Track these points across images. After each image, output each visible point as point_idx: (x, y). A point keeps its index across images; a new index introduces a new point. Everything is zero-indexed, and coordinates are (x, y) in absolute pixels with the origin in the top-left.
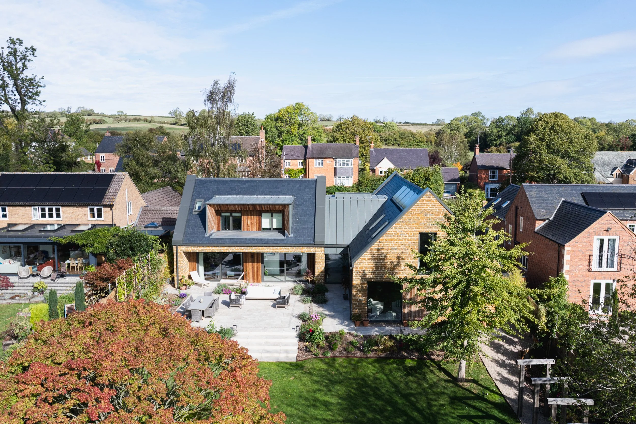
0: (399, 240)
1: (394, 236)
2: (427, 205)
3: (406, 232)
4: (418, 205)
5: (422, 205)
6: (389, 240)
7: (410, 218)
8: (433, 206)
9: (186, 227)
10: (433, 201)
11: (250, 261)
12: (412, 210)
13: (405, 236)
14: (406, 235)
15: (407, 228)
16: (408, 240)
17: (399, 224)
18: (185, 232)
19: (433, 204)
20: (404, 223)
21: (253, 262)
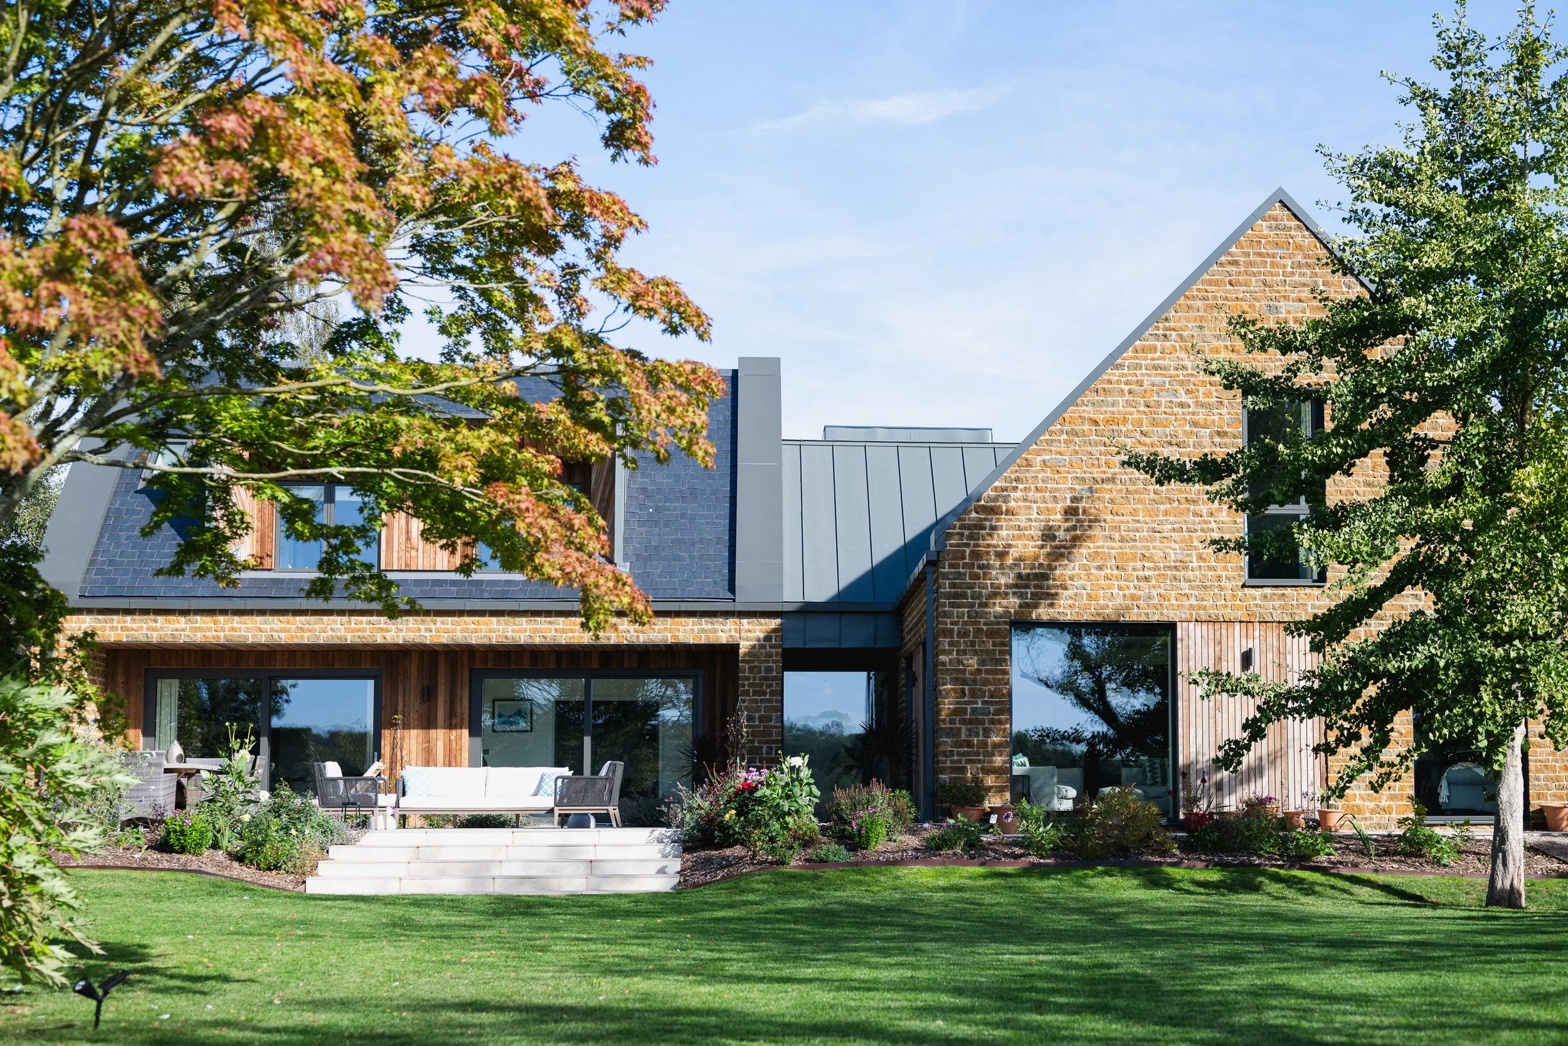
0: (1154, 422)
1: (1128, 403)
2: (1273, 265)
3: (1182, 383)
4: (1236, 263)
5: (1251, 264)
6: (1107, 422)
7: (1202, 319)
8: (1299, 265)
9: (101, 535)
10: (1298, 247)
11: (414, 715)
12: (1210, 283)
13: (1182, 405)
14: (1184, 398)
15: (1189, 364)
16: (1195, 424)
17: (1154, 349)
18: (95, 553)
19: (1299, 258)
20: (1174, 340)
21: (428, 723)
